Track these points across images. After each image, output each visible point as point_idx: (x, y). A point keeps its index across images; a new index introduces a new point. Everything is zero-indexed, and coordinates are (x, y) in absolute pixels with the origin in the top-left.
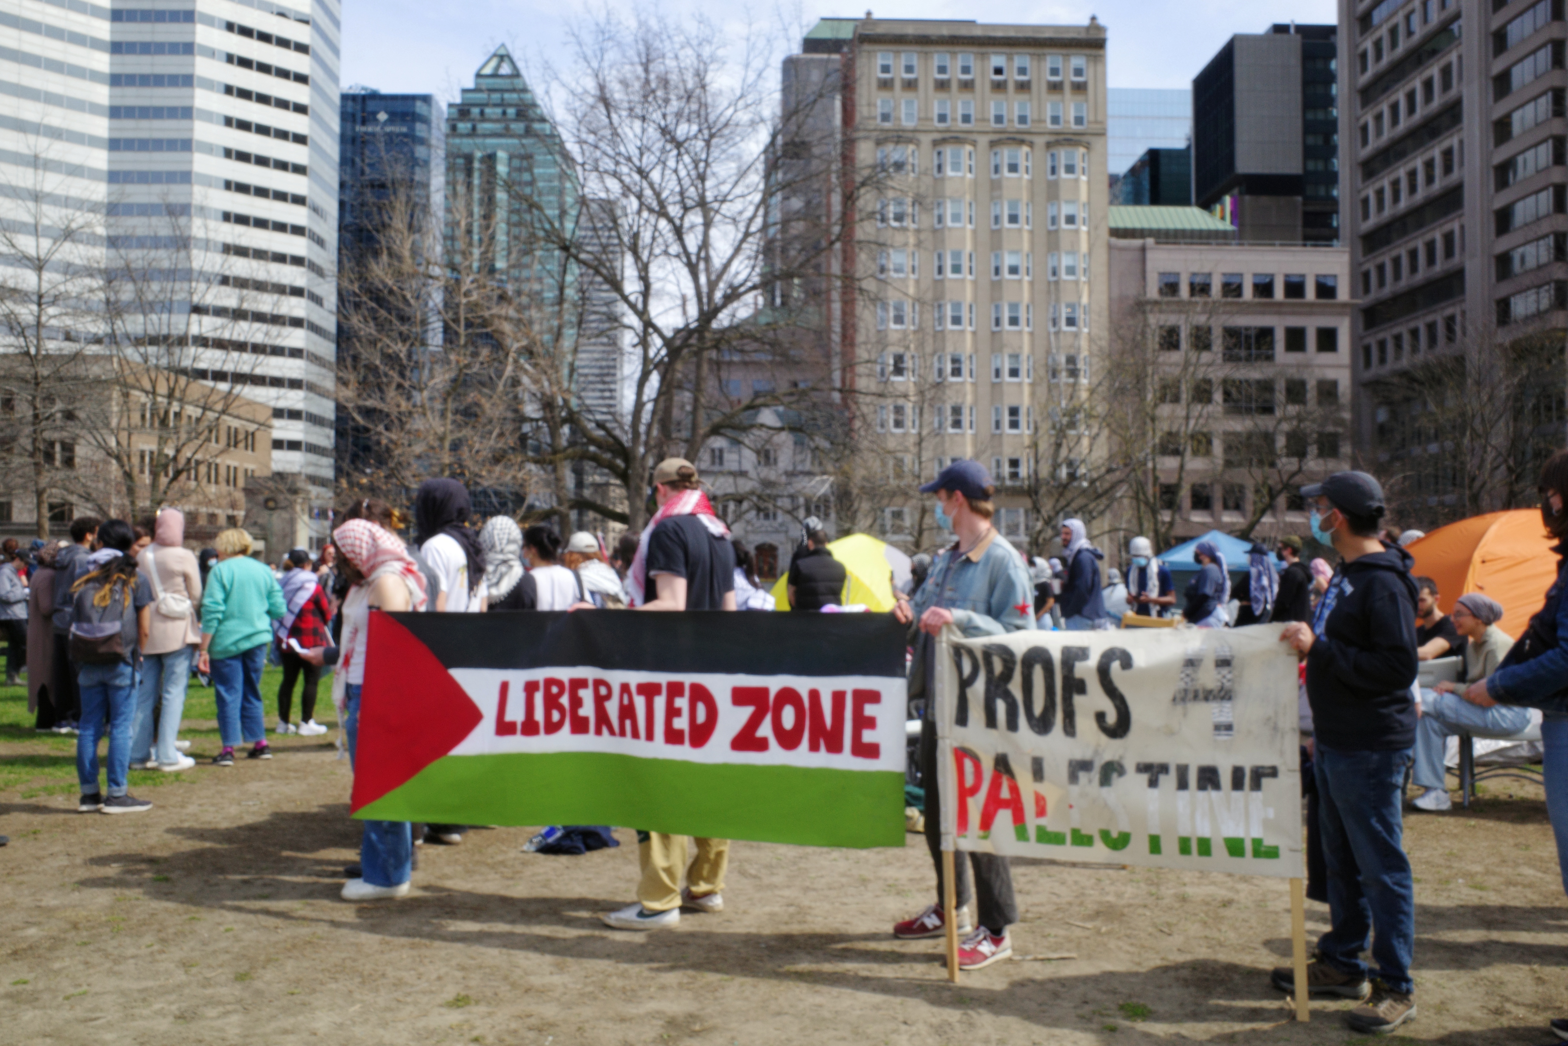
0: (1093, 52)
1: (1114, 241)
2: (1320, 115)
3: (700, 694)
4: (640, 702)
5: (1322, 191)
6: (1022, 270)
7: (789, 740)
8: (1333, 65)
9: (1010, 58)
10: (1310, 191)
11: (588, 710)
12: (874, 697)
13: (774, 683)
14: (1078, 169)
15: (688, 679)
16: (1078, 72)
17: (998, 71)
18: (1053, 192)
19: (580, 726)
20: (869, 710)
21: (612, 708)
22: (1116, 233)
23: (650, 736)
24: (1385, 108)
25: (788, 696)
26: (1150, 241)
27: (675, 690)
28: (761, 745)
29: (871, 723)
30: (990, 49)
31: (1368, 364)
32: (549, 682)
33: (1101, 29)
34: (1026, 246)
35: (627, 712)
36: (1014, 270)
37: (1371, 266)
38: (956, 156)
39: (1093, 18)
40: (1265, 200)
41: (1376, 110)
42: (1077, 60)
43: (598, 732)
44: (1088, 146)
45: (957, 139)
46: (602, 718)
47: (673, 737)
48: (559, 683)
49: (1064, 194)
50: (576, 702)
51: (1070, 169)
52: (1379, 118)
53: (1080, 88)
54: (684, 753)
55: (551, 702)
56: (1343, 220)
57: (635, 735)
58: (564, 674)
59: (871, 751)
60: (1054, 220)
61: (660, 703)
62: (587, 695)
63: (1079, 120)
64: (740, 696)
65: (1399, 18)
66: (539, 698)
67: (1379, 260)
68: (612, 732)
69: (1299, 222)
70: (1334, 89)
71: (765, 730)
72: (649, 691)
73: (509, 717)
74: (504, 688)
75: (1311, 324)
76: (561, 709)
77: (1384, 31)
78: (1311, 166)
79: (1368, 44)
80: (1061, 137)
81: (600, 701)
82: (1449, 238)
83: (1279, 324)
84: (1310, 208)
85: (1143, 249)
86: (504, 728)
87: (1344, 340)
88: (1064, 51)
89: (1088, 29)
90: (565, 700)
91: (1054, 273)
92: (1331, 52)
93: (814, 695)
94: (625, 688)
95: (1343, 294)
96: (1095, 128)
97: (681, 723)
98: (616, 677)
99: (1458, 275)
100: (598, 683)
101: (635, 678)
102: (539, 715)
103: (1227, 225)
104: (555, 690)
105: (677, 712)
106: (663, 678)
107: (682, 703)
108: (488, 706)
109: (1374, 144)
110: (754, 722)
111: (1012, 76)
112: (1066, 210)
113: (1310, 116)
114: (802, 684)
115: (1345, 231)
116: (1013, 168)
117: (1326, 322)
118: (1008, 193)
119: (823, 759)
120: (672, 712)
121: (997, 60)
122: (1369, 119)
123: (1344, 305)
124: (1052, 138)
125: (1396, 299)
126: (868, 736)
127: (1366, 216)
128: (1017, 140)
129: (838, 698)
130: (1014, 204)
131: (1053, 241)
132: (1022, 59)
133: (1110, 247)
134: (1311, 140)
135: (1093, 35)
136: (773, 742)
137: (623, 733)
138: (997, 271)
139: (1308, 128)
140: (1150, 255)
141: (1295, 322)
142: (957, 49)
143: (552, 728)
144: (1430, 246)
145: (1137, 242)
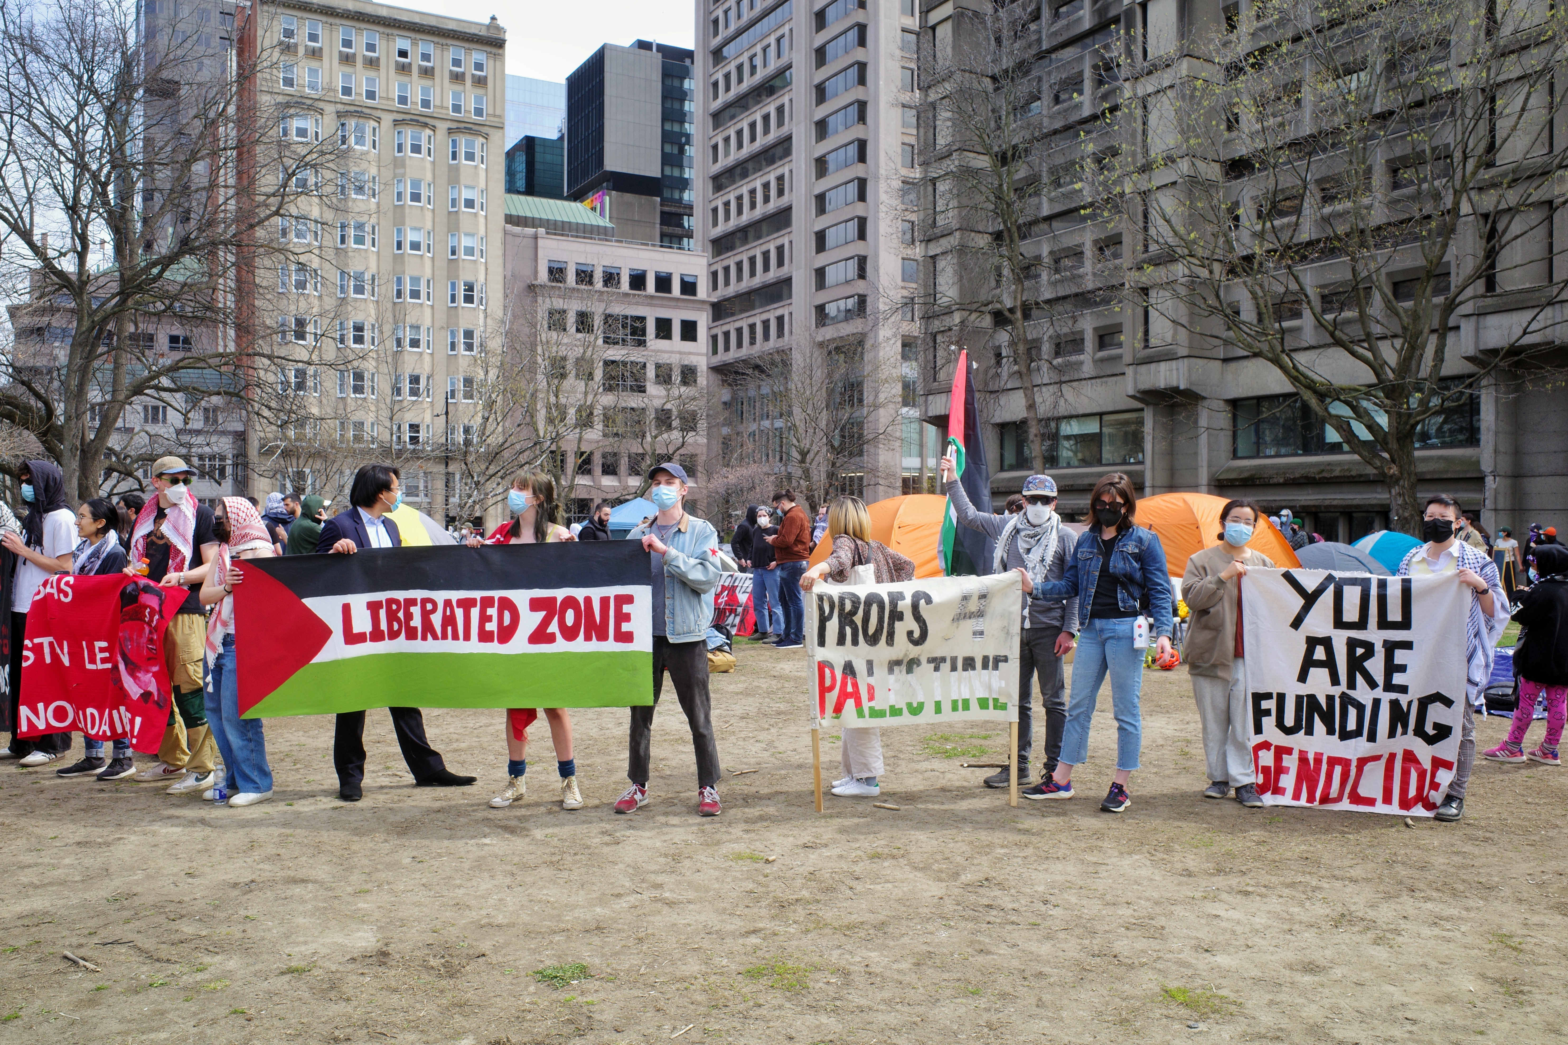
0: (494, 50)
1: (509, 227)
2: (676, 128)
3: (506, 604)
4: (459, 613)
5: (676, 196)
6: (423, 247)
7: (570, 634)
8: (687, 84)
9: (414, 43)
10: (667, 193)
11: (417, 622)
12: (629, 599)
13: (560, 594)
14: (477, 157)
15: (497, 594)
16: (479, 66)
17: (403, 54)
18: (454, 178)
19: (411, 634)
20: (626, 608)
21: (437, 620)
22: (510, 219)
23: (467, 637)
24: (732, 133)
25: (570, 602)
26: (542, 231)
27: (487, 602)
28: (551, 639)
29: (627, 618)
30: (396, 32)
31: (715, 352)
32: (390, 601)
33: (499, 29)
34: (429, 225)
35: (449, 620)
36: (415, 246)
37: (719, 267)
38: (359, 129)
39: (493, 18)
40: (629, 197)
41: (725, 134)
42: (478, 55)
43: (424, 638)
44: (486, 137)
45: (360, 114)
46: (428, 627)
47: (485, 636)
48: (397, 602)
49: (464, 179)
50: (409, 616)
51: (470, 156)
52: (727, 140)
53: (480, 82)
54: (494, 648)
55: (392, 616)
56: (695, 222)
57: (455, 637)
58: (401, 595)
59: (627, 637)
60: (454, 202)
61: (475, 613)
62: (416, 611)
63: (479, 112)
64: (536, 605)
65: (745, 58)
66: (383, 613)
67: (725, 263)
68: (435, 637)
69: (658, 221)
70: (687, 106)
71: (554, 627)
72: (466, 604)
73: (356, 629)
74: (346, 609)
75: (677, 317)
76: (399, 621)
77: (732, 67)
78: (668, 171)
79: (720, 76)
80: (462, 125)
81: (426, 616)
82: (780, 250)
83: (651, 315)
84: (666, 209)
85: (536, 237)
86: (352, 638)
87: (702, 332)
88: (467, 45)
89: (488, 27)
90: (401, 615)
91: (453, 253)
92: (685, 73)
93: (588, 600)
94: (448, 603)
95: (703, 291)
96: (494, 121)
97: (492, 627)
98: (440, 596)
99: (788, 281)
100: (425, 601)
101: (455, 595)
102: (384, 626)
103: (605, 222)
104: (394, 607)
105: (489, 619)
106: (477, 594)
107: (492, 612)
108: (335, 623)
109: (724, 162)
110: (546, 622)
111: (415, 60)
112: (466, 194)
113: (668, 127)
114: (579, 593)
115: (698, 234)
116: (416, 149)
117: (689, 316)
118: (411, 172)
119: (594, 646)
120: (484, 619)
121: (403, 43)
122: (720, 140)
123: (703, 302)
124: (454, 125)
125: (739, 296)
126: (625, 627)
127: (715, 224)
128: (420, 122)
129: (605, 601)
130: (416, 184)
131: (453, 224)
132: (425, 45)
133: (505, 232)
134: (668, 148)
135: (493, 34)
136: (559, 636)
137: (445, 637)
138: (399, 245)
139: (667, 137)
140: (540, 242)
141: (664, 314)
142: (363, 26)
143: (393, 635)
144: (766, 255)
145: (530, 231)
